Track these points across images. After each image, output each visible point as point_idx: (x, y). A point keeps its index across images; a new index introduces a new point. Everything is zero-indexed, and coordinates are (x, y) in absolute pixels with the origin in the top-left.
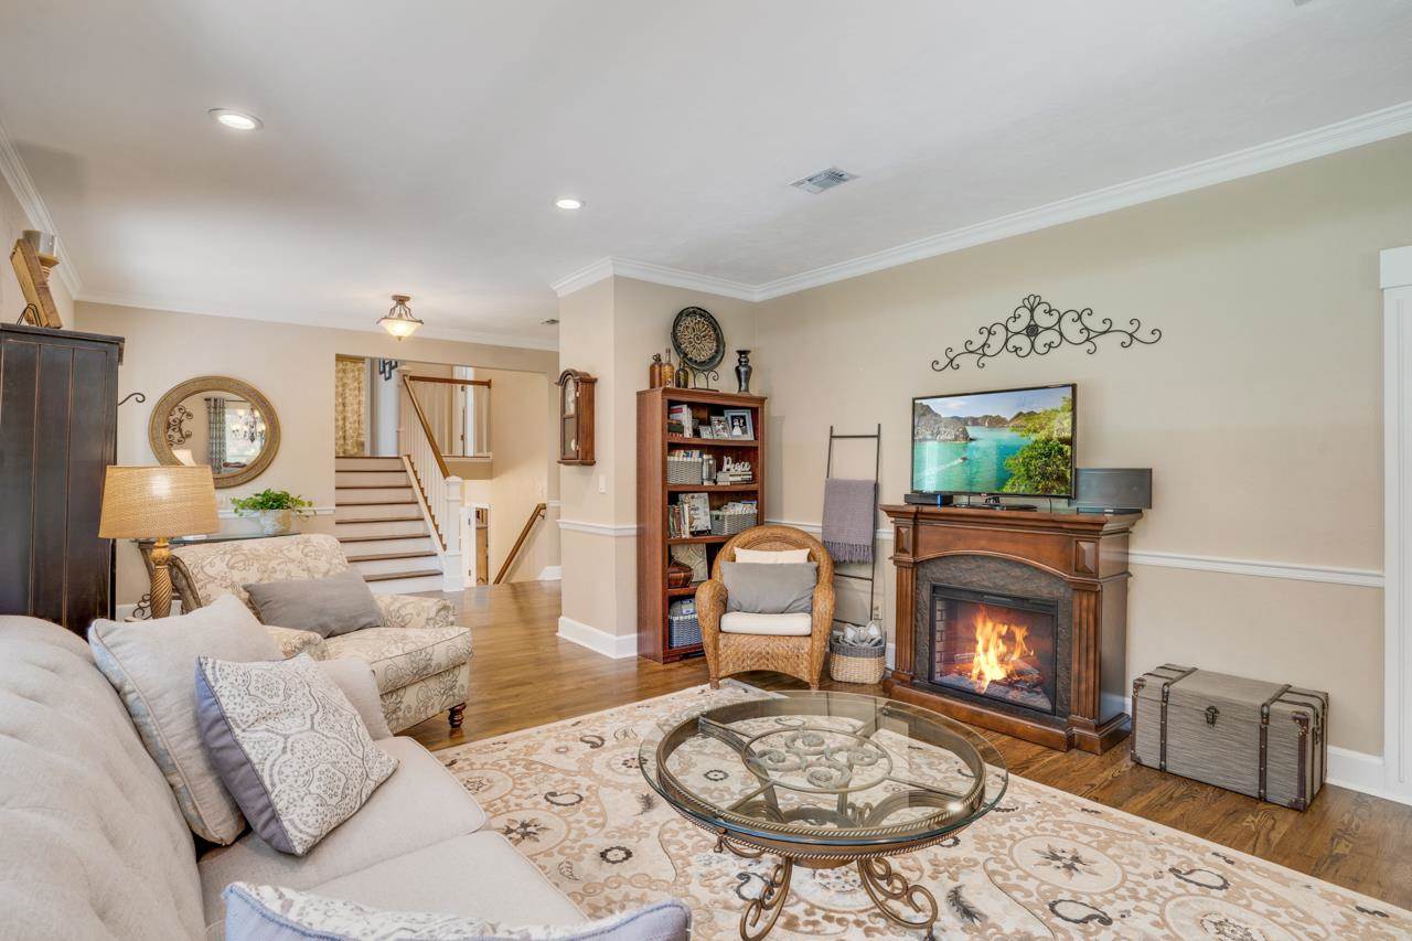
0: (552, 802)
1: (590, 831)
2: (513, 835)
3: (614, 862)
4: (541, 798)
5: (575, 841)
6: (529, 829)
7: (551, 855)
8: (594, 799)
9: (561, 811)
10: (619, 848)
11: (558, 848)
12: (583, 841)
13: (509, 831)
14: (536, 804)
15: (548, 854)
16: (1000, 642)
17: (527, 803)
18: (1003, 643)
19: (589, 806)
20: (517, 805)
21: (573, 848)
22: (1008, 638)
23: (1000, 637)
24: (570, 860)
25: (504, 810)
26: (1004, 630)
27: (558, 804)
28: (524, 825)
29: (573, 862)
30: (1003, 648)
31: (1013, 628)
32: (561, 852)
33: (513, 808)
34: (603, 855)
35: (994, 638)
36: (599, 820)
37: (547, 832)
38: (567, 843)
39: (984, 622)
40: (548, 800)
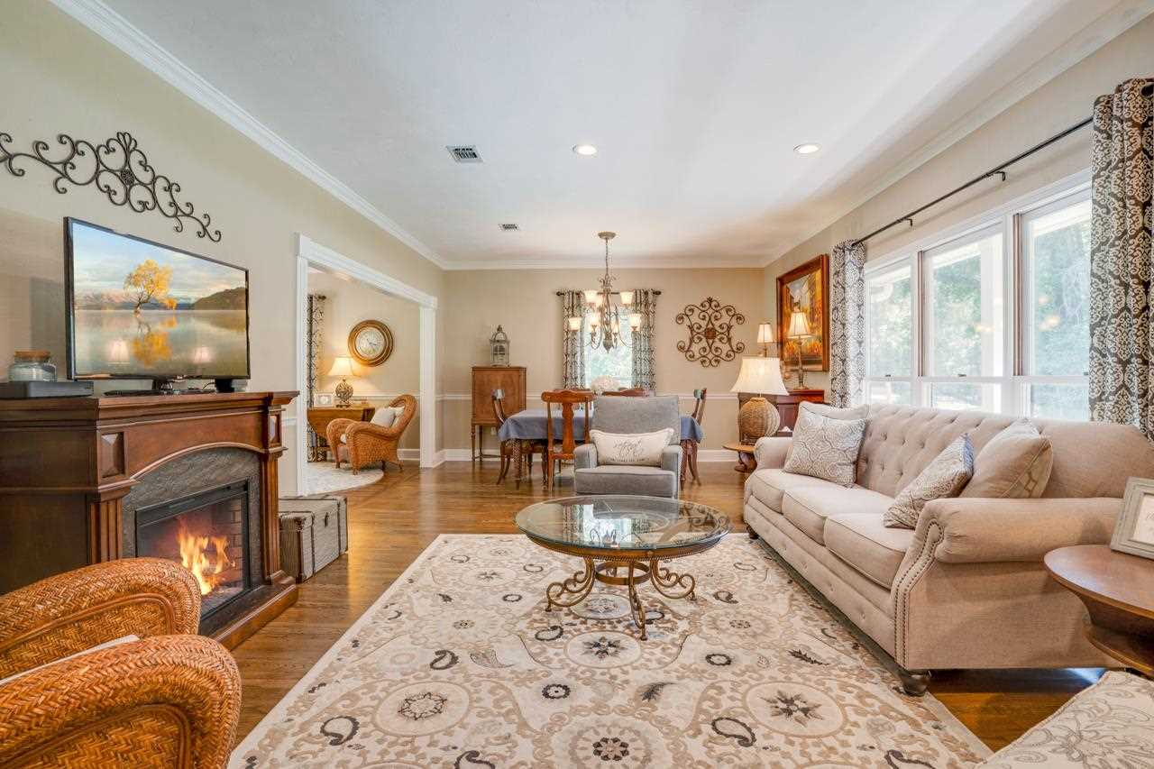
0: (749, 730)
1: (726, 686)
2: (802, 705)
3: (724, 655)
4: (760, 742)
5: (745, 682)
6: (785, 706)
7: (771, 678)
8: (703, 717)
9: (744, 715)
10: (713, 663)
11: (764, 681)
12: (738, 679)
13: (805, 711)
14: (766, 736)
15: (774, 680)
16: (203, 556)
17: (778, 741)
18: (206, 557)
19: (713, 711)
20: (792, 743)
21: (750, 677)
22: (210, 552)
23: (203, 551)
24: (757, 668)
25: (809, 741)
26: (205, 543)
27: (744, 725)
28: (789, 713)
29: (755, 665)
30: (205, 563)
31: (213, 539)
32: (762, 677)
33: (797, 741)
34: (729, 662)
35: (197, 551)
36: (712, 692)
37: (768, 697)
38: (753, 682)
39: (186, 538)
40: (753, 735)
